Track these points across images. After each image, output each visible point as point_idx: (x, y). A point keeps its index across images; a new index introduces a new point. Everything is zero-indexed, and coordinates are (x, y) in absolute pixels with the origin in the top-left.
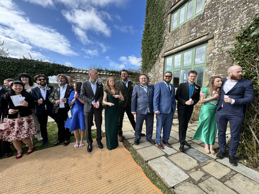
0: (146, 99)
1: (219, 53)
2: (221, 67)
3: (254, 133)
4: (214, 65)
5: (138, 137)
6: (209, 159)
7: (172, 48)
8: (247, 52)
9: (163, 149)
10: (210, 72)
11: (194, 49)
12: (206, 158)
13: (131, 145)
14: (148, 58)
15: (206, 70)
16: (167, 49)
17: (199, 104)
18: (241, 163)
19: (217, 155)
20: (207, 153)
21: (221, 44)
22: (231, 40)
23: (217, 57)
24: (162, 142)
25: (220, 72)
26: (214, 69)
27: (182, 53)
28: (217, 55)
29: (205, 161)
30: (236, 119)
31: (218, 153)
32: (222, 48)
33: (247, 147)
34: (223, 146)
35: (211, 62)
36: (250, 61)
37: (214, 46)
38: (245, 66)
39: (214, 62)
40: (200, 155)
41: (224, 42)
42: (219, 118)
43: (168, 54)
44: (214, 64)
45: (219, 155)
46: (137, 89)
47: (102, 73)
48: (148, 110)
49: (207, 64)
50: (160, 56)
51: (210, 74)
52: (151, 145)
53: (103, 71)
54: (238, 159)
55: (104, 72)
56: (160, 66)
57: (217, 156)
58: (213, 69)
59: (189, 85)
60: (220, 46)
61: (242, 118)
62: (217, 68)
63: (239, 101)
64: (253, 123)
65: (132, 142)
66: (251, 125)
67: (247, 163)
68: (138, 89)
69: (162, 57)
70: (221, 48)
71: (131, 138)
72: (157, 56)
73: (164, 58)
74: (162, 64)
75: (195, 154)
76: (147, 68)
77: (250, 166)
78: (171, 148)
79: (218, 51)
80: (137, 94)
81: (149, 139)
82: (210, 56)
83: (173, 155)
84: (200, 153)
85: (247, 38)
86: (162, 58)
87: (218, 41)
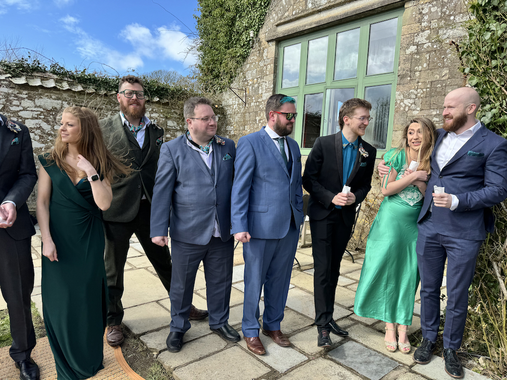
0: (207, 191)
1: (433, 46)
2: (436, 91)
3: (502, 281)
4: (418, 82)
5: (181, 323)
6: (395, 369)
7: (302, 14)
8: (495, 52)
9: (265, 354)
10: (407, 104)
11: (364, 26)
12: (387, 365)
13: (155, 353)
14: (221, 40)
15: (396, 96)
16: (286, 14)
17: (376, 200)
18: (471, 367)
19: (414, 354)
20: (391, 351)
21: (438, 20)
22: (462, 11)
23: (427, 56)
24: (261, 331)
25: (432, 103)
26: (419, 95)
27: (332, 33)
28: (428, 52)
29: (383, 375)
30: (462, 247)
31: (418, 345)
32: (441, 32)
33: (486, 322)
34: (432, 325)
35: (411, 71)
36: (501, 80)
37: (420, 22)
38: (491, 94)
39: (417, 74)
40: (372, 359)
41: (445, 13)
42: (424, 244)
43: (289, 31)
44: (420, 77)
45: (419, 353)
46: (175, 153)
47: (37, 82)
48: (214, 229)
49: (401, 78)
50: (263, 36)
51: (407, 110)
52: (226, 348)
53: (45, 71)
54: (466, 356)
55: (47, 79)
56: (262, 71)
57: (415, 357)
58: (415, 92)
59: (345, 145)
60: (434, 24)
61: (476, 244)
62: (425, 90)
63: (469, 199)
64: (501, 255)
65: (158, 342)
66: (497, 261)
67: (484, 365)
68: (179, 153)
69: (268, 41)
70: (436, 30)
71: (156, 327)
72: (252, 35)
73: (274, 43)
74: (269, 67)
75: (359, 359)
76: (217, 76)
77: (491, 373)
78: (290, 349)
79: (428, 38)
80: (175, 171)
81: (218, 327)
82: (408, 52)
83: (295, 371)
84: (372, 352)
85: (497, 13)
86: (270, 44)
87: (430, 8)
